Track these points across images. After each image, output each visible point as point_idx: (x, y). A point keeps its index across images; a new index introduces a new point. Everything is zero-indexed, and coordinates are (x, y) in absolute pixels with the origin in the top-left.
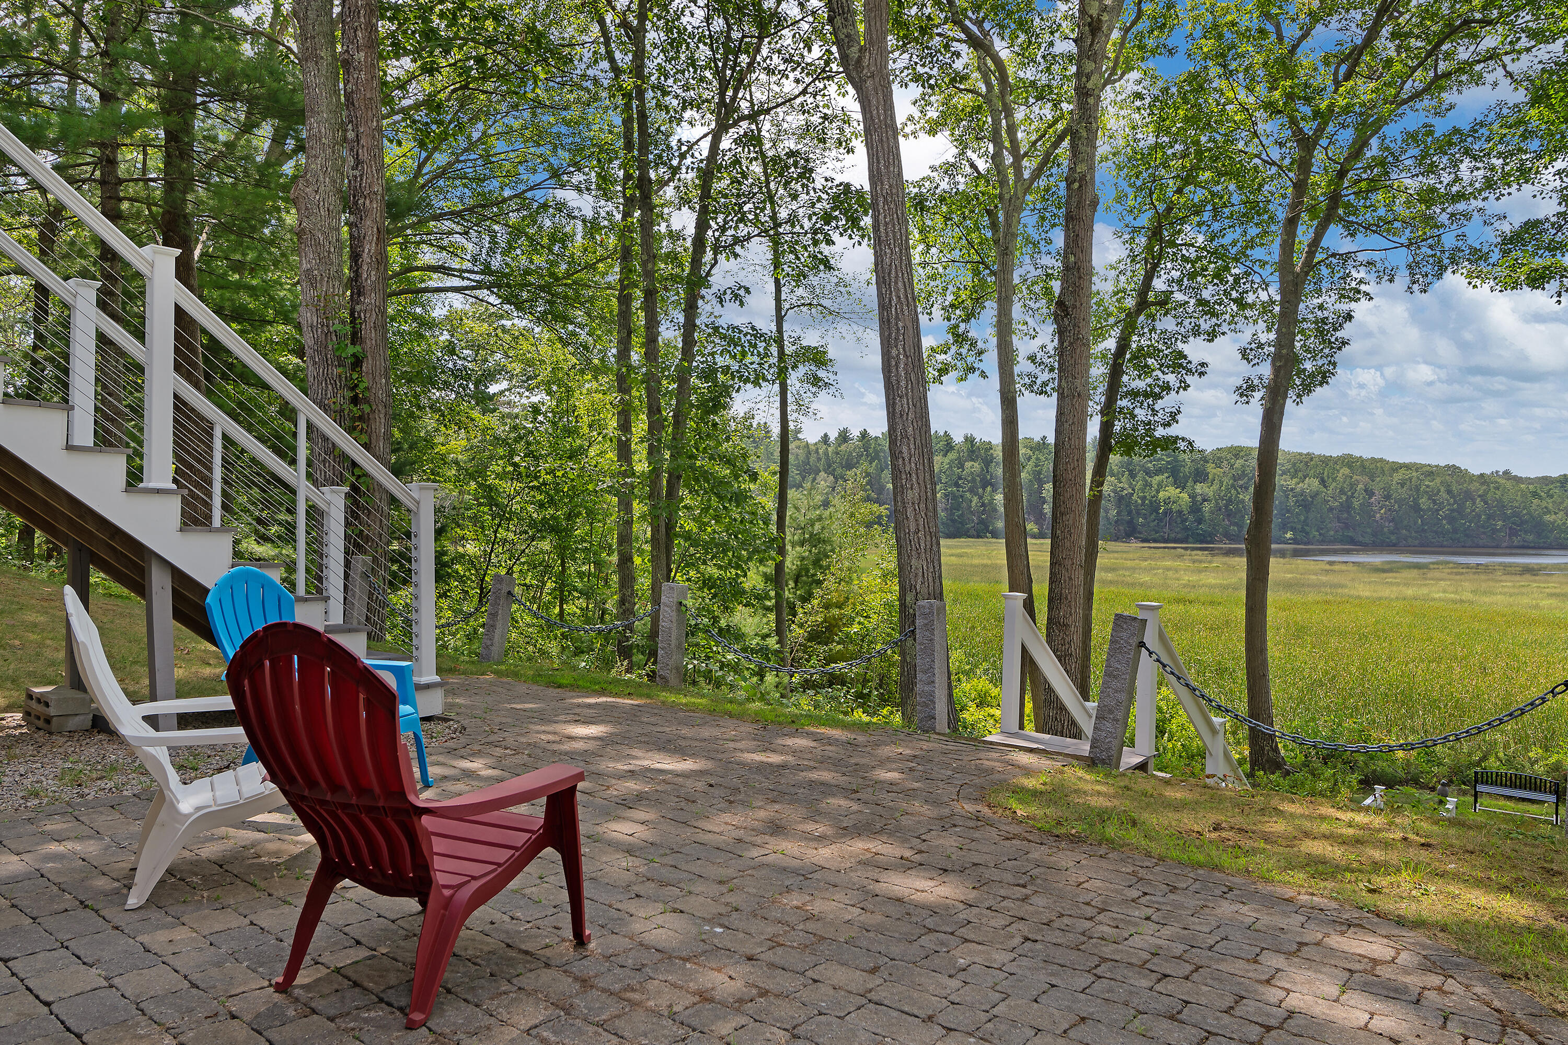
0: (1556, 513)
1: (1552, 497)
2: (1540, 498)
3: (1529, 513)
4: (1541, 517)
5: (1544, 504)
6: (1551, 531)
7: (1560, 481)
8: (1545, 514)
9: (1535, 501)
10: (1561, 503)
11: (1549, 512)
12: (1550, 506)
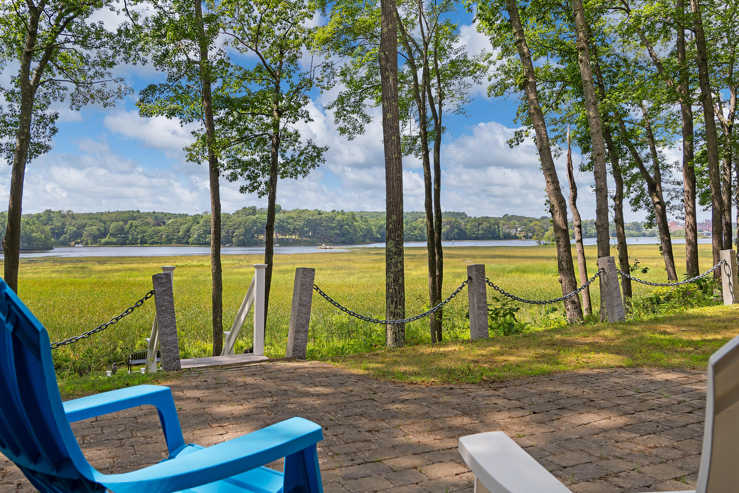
0: (37, 232)
1: (35, 224)
2: (30, 225)
3: (25, 232)
4: (30, 234)
5: (32, 228)
6: (35, 241)
7: (36, 217)
8: (32, 232)
9: (28, 226)
10: (39, 227)
11: (33, 232)
12: (34, 229)
